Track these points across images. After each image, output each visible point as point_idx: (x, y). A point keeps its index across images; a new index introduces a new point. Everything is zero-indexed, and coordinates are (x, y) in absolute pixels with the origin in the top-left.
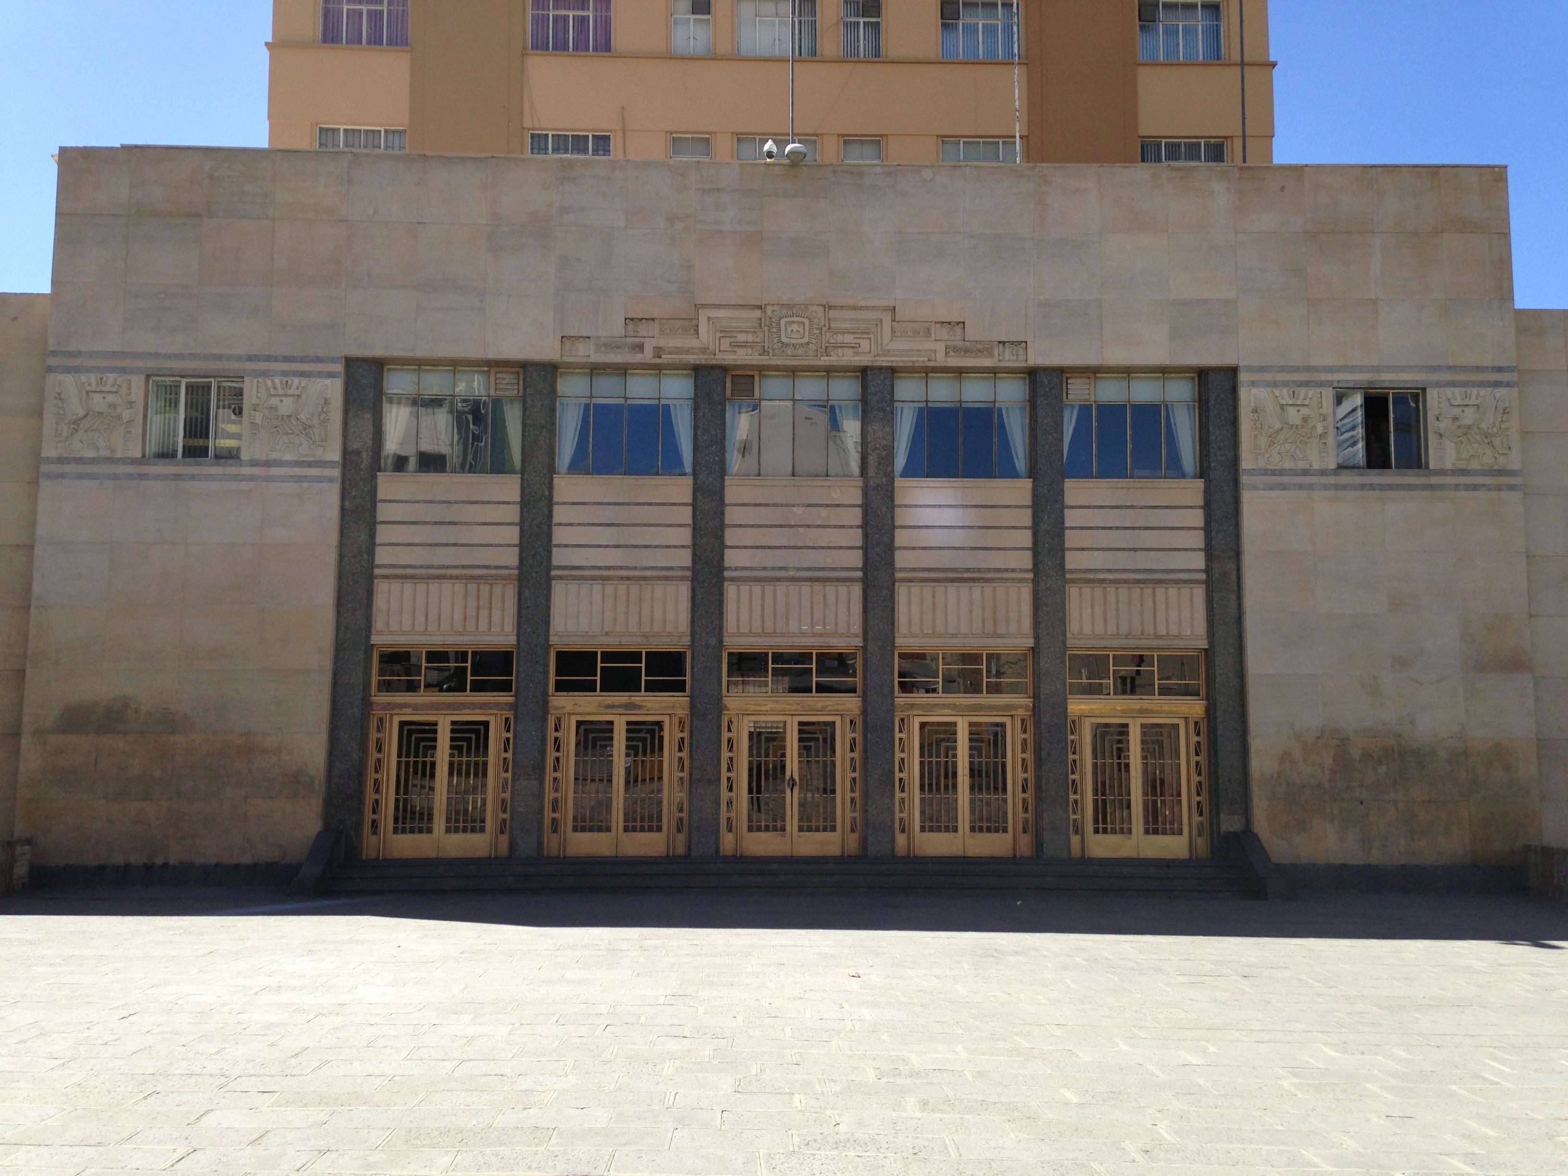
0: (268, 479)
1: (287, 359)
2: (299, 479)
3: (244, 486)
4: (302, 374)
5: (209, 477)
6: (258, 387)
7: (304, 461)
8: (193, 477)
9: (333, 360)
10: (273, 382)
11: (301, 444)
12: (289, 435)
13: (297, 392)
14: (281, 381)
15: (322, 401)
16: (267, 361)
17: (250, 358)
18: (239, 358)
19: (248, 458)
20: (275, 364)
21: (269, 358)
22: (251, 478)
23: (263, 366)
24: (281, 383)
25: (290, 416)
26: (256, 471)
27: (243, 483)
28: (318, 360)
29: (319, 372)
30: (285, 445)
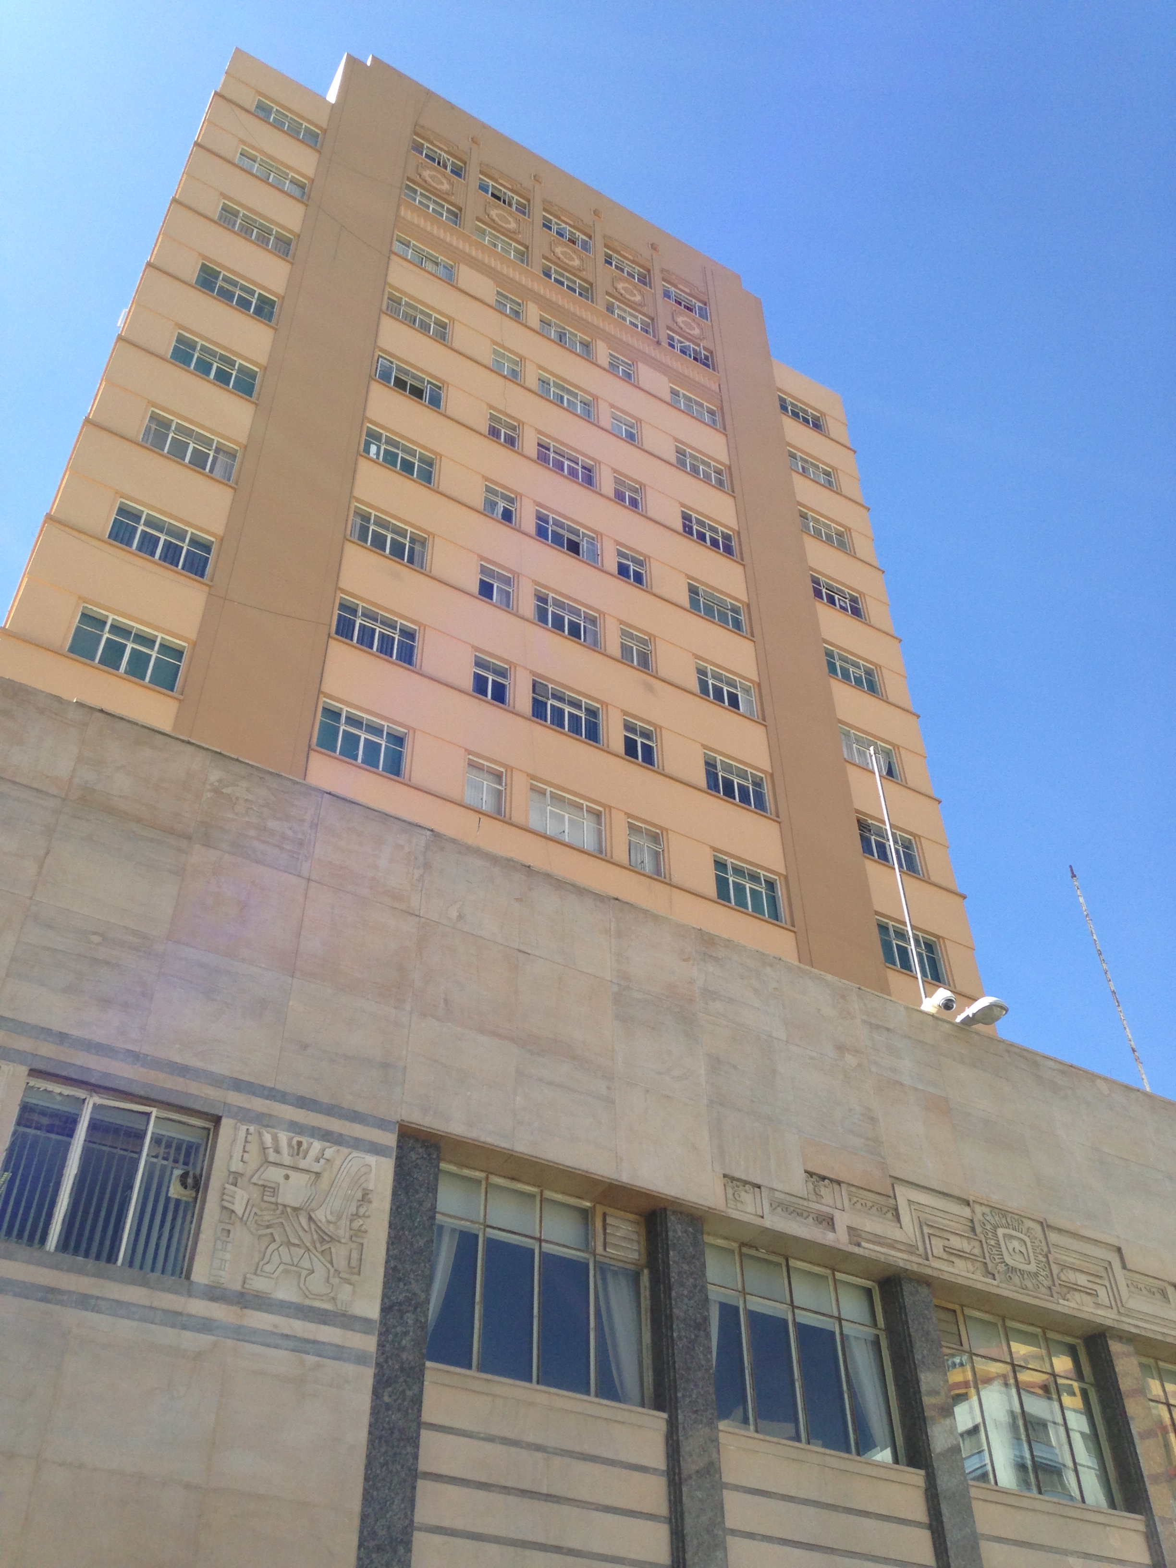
0: (241, 1334)
1: (303, 1102)
2: (303, 1346)
3: (191, 1340)
4: (327, 1136)
5: (119, 1308)
6: (246, 1141)
7: (312, 1309)
8: (84, 1302)
9: (381, 1124)
10: (275, 1138)
11: (313, 1272)
12: (292, 1249)
13: (316, 1167)
14: (290, 1140)
15: (359, 1195)
16: (267, 1098)
17: (238, 1085)
18: (217, 1081)
19: (204, 1281)
20: (284, 1107)
21: (273, 1094)
22: (205, 1326)
23: (259, 1104)
24: (290, 1145)
25: (295, 1209)
26: (218, 1311)
27: (188, 1334)
28: (355, 1117)
29: (357, 1139)
30: (282, 1267)
